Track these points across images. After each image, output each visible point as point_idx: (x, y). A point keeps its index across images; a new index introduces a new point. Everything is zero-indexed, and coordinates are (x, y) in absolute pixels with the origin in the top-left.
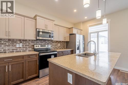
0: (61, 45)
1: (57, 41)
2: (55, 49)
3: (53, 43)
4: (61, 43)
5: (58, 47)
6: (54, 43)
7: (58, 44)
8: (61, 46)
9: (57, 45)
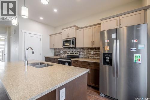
0: (96, 53)
1: (89, 48)
2: (87, 58)
3: (83, 50)
4: (95, 50)
5: (91, 56)
6: (85, 50)
7: (91, 52)
8: (95, 55)
9: (89, 53)
